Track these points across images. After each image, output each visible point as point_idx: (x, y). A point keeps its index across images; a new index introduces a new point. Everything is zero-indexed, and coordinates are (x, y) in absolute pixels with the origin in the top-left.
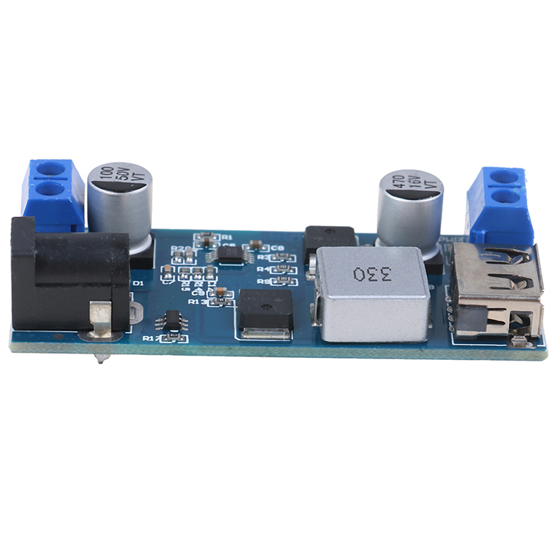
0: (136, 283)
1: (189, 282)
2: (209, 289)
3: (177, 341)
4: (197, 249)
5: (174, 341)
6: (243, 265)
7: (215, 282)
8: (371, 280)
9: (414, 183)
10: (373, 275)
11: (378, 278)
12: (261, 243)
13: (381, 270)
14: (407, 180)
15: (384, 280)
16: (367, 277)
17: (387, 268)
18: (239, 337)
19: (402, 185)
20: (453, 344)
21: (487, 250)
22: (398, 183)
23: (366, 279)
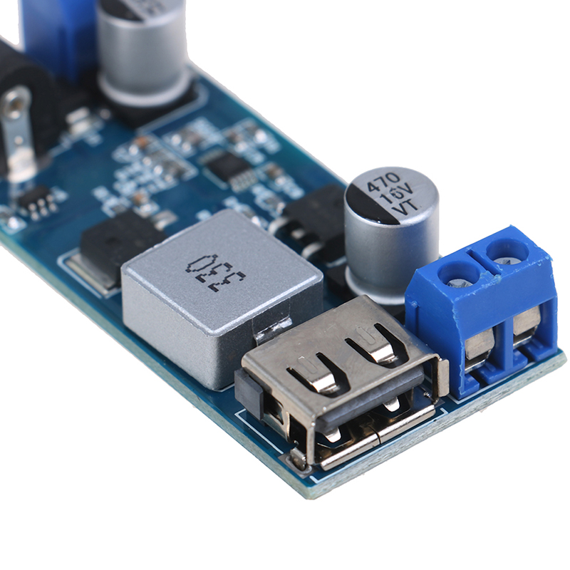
8: (199, 278)
9: (393, 195)
10: (213, 272)
11: (210, 280)
12: (279, 172)
13: (234, 274)
14: (394, 185)
15: (211, 287)
16: (201, 272)
17: (242, 275)
18: (65, 261)
19: (377, 189)
20: (237, 414)
21: (378, 327)
22: (379, 184)
23: (197, 274)
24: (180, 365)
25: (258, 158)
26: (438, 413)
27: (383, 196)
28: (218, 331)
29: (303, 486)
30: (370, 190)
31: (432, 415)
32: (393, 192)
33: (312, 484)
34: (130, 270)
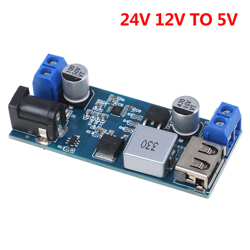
0: (73, 116)
1: (93, 120)
2: (99, 126)
3: (70, 151)
4: (107, 103)
5: (68, 151)
6: (119, 116)
7: (103, 123)
8: (146, 148)
9: (187, 105)
10: (149, 145)
11: (150, 148)
12: (132, 107)
13: (154, 144)
14: (185, 102)
15: (152, 150)
16: (146, 146)
17: (157, 143)
18: (94, 156)
19: (181, 105)
20: (174, 182)
21: (203, 144)
22: (180, 103)
23: (145, 147)
24: (149, 174)
25: (122, 105)
26: (225, 160)
27: (184, 107)
28: (163, 162)
29: (207, 196)
30: (180, 106)
31: (224, 161)
32: (186, 104)
33: (208, 194)
34: (126, 153)
